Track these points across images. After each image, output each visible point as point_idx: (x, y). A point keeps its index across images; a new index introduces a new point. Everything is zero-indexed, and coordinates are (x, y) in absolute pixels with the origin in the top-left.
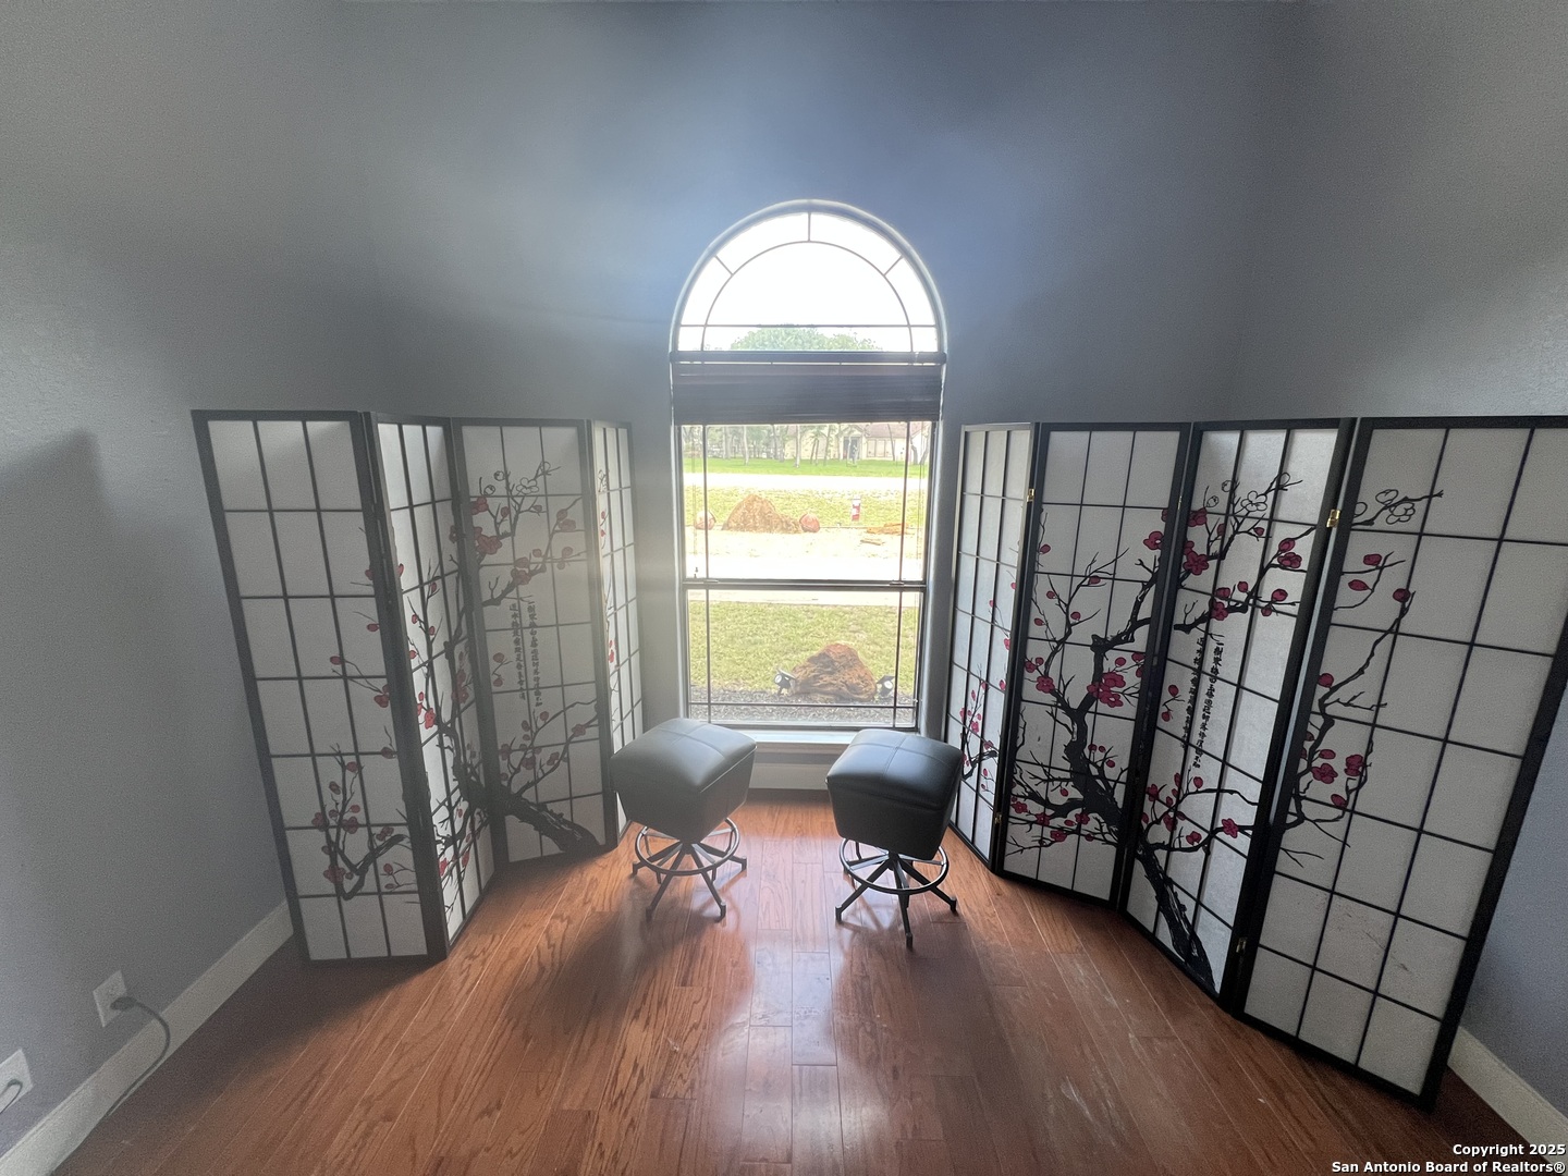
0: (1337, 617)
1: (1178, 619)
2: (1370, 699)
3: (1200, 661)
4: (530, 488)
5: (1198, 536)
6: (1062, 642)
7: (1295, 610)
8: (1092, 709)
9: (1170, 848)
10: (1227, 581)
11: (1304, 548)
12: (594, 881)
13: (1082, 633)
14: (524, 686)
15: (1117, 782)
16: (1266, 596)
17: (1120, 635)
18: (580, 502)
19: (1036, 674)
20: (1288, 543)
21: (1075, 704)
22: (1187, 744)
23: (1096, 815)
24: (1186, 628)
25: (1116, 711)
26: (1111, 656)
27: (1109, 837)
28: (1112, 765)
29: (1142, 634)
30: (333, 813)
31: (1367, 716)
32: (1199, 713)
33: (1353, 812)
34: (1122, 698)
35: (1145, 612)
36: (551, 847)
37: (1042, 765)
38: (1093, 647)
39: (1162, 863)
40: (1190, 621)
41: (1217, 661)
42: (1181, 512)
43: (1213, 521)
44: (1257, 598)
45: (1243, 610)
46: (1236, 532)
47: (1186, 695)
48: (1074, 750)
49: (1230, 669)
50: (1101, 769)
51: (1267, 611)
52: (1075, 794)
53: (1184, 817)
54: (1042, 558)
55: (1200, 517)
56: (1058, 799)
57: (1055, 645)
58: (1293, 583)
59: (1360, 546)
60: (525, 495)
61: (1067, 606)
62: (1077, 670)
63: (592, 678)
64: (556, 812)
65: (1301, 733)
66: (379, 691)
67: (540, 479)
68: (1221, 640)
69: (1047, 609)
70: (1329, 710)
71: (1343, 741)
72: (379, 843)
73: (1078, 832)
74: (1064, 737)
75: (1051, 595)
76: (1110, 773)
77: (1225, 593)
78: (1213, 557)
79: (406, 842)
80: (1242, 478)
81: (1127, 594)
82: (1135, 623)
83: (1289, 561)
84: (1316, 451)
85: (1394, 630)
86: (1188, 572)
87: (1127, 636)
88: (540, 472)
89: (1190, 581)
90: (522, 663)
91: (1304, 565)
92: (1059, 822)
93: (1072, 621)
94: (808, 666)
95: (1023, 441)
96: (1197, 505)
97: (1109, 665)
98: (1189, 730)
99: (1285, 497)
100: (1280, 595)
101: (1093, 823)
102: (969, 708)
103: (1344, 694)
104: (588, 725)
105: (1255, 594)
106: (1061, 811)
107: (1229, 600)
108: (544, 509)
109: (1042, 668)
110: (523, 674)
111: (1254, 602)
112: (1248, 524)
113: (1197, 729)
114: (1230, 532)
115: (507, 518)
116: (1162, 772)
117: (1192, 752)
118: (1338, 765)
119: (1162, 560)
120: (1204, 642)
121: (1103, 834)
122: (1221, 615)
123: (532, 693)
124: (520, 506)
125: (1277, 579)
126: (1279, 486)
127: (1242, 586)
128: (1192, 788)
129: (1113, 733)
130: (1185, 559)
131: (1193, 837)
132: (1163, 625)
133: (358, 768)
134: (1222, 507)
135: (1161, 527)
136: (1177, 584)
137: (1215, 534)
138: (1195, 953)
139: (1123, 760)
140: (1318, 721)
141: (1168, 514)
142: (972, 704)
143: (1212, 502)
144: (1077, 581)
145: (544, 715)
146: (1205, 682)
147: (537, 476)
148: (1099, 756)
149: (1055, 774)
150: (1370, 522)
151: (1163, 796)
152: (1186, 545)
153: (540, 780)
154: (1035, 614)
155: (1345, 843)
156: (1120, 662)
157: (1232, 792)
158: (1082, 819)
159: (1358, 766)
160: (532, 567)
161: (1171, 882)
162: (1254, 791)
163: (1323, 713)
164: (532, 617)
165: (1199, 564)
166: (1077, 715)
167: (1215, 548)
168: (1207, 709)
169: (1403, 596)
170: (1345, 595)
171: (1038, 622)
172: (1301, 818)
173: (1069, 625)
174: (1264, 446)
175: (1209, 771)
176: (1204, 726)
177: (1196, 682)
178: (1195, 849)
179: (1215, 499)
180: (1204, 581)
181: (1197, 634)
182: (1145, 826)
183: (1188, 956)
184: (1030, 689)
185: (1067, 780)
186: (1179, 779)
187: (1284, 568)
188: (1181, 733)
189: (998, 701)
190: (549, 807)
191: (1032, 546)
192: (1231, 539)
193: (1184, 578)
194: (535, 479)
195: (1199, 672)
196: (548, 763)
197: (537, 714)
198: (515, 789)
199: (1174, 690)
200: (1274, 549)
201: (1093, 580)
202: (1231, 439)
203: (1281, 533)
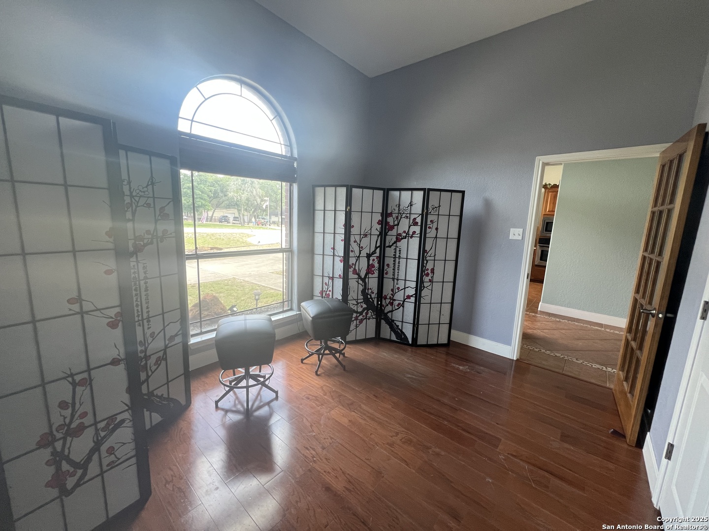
0: (428, 235)
1: (387, 244)
2: (433, 255)
3: (395, 255)
4: (144, 192)
5: (390, 220)
6: (359, 257)
7: (419, 235)
8: (367, 277)
9: (392, 311)
10: (400, 231)
11: (419, 220)
13: (364, 253)
14: (140, 318)
15: (374, 298)
16: (411, 233)
17: (373, 252)
18: (172, 203)
19: (352, 269)
20: (415, 219)
21: (363, 277)
22: (393, 279)
23: (370, 311)
24: (390, 247)
25: (373, 276)
26: (371, 258)
27: (374, 317)
28: (373, 293)
29: (378, 250)
30: (60, 427)
31: (433, 258)
32: (396, 269)
33: (433, 282)
34: (375, 272)
35: (378, 244)
37: (355, 300)
38: (367, 257)
39: (390, 317)
40: (391, 244)
41: (400, 253)
42: (385, 214)
43: (394, 215)
44: (409, 234)
45: (405, 238)
46: (401, 218)
47: (392, 265)
48: (364, 292)
49: (404, 255)
50: (371, 296)
51: (412, 237)
52: (365, 306)
53: (395, 300)
54: (352, 229)
55: (391, 215)
56: (360, 310)
57: (357, 258)
58: (417, 229)
59: (430, 218)
60: (141, 196)
61: (360, 245)
62: (363, 264)
63: (178, 306)
64: (160, 394)
65: (423, 266)
66: (112, 318)
67: (150, 187)
68: (400, 247)
69: (354, 247)
70: (427, 259)
71: (429, 266)
72: (103, 434)
73: (366, 318)
74: (361, 288)
75: (355, 241)
76: (373, 296)
77: (400, 235)
78: (396, 225)
79: (128, 423)
80: (401, 204)
81: (374, 238)
82: (376, 248)
83: (415, 224)
84: (418, 196)
85: (436, 237)
86: (389, 231)
87: (374, 252)
88: (150, 183)
89: (390, 233)
90: (139, 303)
91: (419, 224)
92: (361, 317)
93: (361, 249)
96: (389, 211)
97: (371, 262)
98: (394, 275)
99: (413, 207)
100: (414, 233)
101: (370, 313)
102: (324, 289)
103: (429, 254)
104: (176, 335)
105: (408, 233)
106: (361, 313)
107: (401, 236)
108: (152, 206)
109: (354, 267)
110: (140, 310)
111: (408, 235)
112: (404, 216)
113: (396, 274)
114: (399, 218)
115: (130, 209)
116: (387, 291)
117: (396, 280)
118: (429, 272)
119: (382, 228)
120: (395, 249)
121: (372, 316)
122: (400, 241)
123: (145, 321)
124: (138, 202)
125: (413, 229)
126: (411, 205)
127: (404, 232)
128: (397, 291)
129: (373, 283)
130: (387, 227)
131: (399, 304)
132: (383, 247)
134: (397, 211)
135: (380, 218)
136: (386, 234)
137: (395, 219)
139: (376, 291)
140: (425, 262)
141: (382, 215)
143: (393, 210)
144: (362, 236)
145: (152, 335)
146: (397, 260)
147: (148, 185)
148: (370, 291)
149: (359, 301)
150: (430, 213)
151: (388, 297)
152: (387, 223)
154: (351, 249)
155: (432, 290)
156: (374, 260)
157: (408, 287)
158: (367, 314)
159: (433, 271)
160: (145, 241)
161: (393, 321)
162: (414, 285)
163: (426, 260)
164: (145, 273)
165: (392, 228)
166: (364, 280)
167: (396, 223)
168: (399, 268)
169: (437, 229)
170: (428, 230)
171: (352, 251)
172: (424, 287)
173: (360, 251)
174: (406, 195)
175: (401, 284)
176: (398, 272)
177: (394, 261)
178: (400, 307)
179: (394, 209)
180: (394, 232)
181: (393, 247)
182: (383, 308)
183: (401, 339)
184: (351, 275)
185: (362, 302)
186: (392, 290)
187: (414, 225)
188: (392, 277)
189: (339, 284)
190: (155, 393)
191: (348, 226)
192: (400, 220)
193: (388, 233)
194: (146, 187)
195: (395, 258)
196: (155, 365)
197: (148, 335)
199: (388, 265)
200: (411, 221)
201: (366, 235)
202: (397, 193)
203: (413, 217)
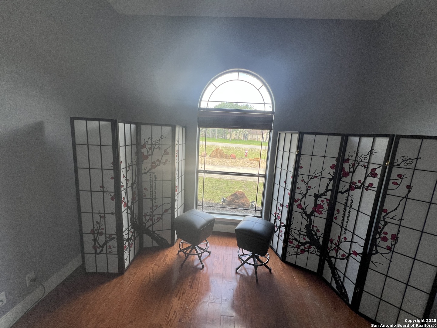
0: (389, 192)
1: (340, 190)
2: (398, 218)
3: (346, 203)
4: (158, 142)
5: (346, 166)
6: (305, 194)
7: (376, 189)
8: (314, 215)
9: (336, 258)
10: (355, 180)
11: (379, 171)
12: (167, 255)
13: (311, 192)
14: (152, 197)
15: (320, 237)
16: (367, 184)
17: (322, 193)
18: (171, 147)
19: (297, 204)
20: (374, 170)
21: (308, 213)
22: (342, 227)
23: (314, 246)
24: (342, 193)
25: (321, 216)
26: (320, 199)
27: (317, 253)
28: (319, 232)
29: (329, 194)
30: (96, 230)
31: (398, 223)
32: (346, 218)
33: (393, 251)
34: (323, 212)
35: (330, 187)
36: (156, 244)
37: (298, 230)
38: (314, 197)
39: (333, 262)
40: (343, 191)
41: (351, 203)
42: (342, 159)
43: (351, 162)
44: (364, 185)
45: (360, 188)
46: (358, 166)
47: (342, 212)
48: (308, 226)
49: (355, 205)
50: (316, 233)
51: (367, 189)
52: (308, 239)
53: (340, 249)
54: (300, 170)
55: (347, 161)
56: (302, 241)
57: (303, 195)
58: (375, 182)
59: (396, 172)
60: (156, 144)
61: (307, 184)
62: (309, 203)
63: (170, 196)
64: (158, 234)
65: (377, 226)
66: (112, 196)
67: (161, 140)
68: (353, 197)
69: (301, 185)
70: (386, 220)
71: (390, 230)
72: (108, 239)
73: (308, 251)
74: (305, 223)
75: (303, 181)
76: (318, 234)
77: (354, 183)
78: (351, 172)
79: (115, 240)
80: (360, 150)
81: (325, 182)
82: (327, 190)
83: (374, 175)
84: (382, 144)
85: (406, 197)
86: (343, 177)
87: (324, 194)
89: (344, 179)
90: (152, 191)
91: (379, 176)
92: (302, 248)
93: (308, 188)
94: (231, 197)
95: (296, 136)
96: (346, 157)
97: (319, 202)
98: (343, 223)
99: (373, 156)
100: (371, 185)
101: (313, 249)
102: (277, 212)
103: (391, 215)
104: (168, 210)
106: (303, 244)
107: (355, 185)
108: (161, 149)
109: (299, 202)
110: (152, 194)
112: (361, 164)
113: (345, 223)
114: (356, 165)
115: (151, 150)
116: (334, 235)
117: (343, 230)
118: (389, 236)
119: (336, 172)
120: (348, 197)
122: (353, 190)
123: (154, 199)
124: (155, 147)
125: (370, 180)
126: (371, 153)
127: (360, 182)
128: (343, 240)
129: (319, 222)
130: (342, 173)
131: (343, 255)
132: (335, 191)
133: (104, 217)
134: (354, 158)
135: (335, 163)
136: (340, 180)
137: (351, 166)
138: (343, 291)
139: (322, 230)
140: (382, 223)
141: (337, 160)
142: (278, 211)
143: (351, 157)
144: (310, 177)
145: (157, 206)
146: (348, 209)
147: (160, 139)
148: (315, 229)
149: (302, 233)
150: (399, 165)
151: (334, 242)
152: (342, 169)
153: (154, 224)
154: (297, 186)
155: (390, 261)
156: (322, 201)
157: (355, 242)
158: (310, 247)
159: (395, 237)
160: (157, 164)
161: (336, 269)
162: (362, 243)
163: (384, 221)
164: (155, 178)
165: (347, 174)
166: (309, 216)
167: (352, 170)
168: (348, 217)
169: (409, 187)
170: (391, 186)
171: (298, 188)
172: (377, 252)
173: (307, 190)
174: (367, 142)
175: (349, 236)
176: (347, 222)
177: (345, 209)
178: (344, 259)
180: (348, 179)
181: (346, 195)
182: (328, 251)
183: (341, 291)
184: (295, 208)
185: (305, 235)
186: (339, 237)
187: (372, 177)
188: (340, 224)
189: (286, 211)
190: (156, 232)
191: (297, 167)
192: (356, 167)
193: (342, 178)
194: (159, 140)
195: (346, 206)
197: (155, 205)
198: (147, 226)
199: (338, 211)
200: (369, 171)
201: (315, 177)
202: (357, 139)
203: (371, 167)
